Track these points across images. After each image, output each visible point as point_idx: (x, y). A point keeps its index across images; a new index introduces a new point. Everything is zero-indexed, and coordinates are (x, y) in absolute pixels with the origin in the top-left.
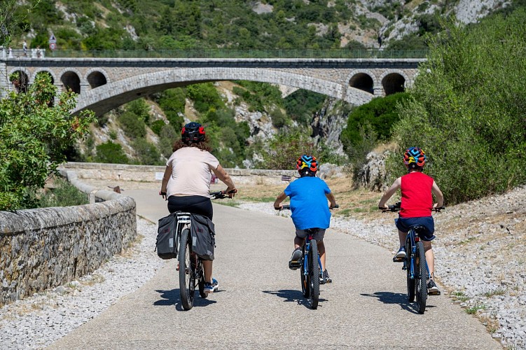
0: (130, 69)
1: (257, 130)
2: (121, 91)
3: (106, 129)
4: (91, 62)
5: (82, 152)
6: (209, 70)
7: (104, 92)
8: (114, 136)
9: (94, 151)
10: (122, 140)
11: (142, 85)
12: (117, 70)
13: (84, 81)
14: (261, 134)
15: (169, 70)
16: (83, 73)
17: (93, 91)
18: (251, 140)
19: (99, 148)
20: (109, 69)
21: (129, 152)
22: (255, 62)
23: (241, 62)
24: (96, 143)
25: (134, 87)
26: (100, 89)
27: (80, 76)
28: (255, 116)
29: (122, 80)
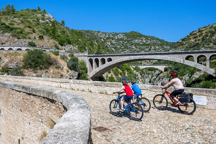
0: (118, 57)
1: (138, 75)
2: (116, 63)
3: (110, 74)
4: (108, 55)
5: (105, 78)
6: (140, 56)
7: (111, 63)
8: (112, 75)
9: (108, 78)
10: (114, 76)
11: (121, 61)
12: (115, 57)
13: (106, 60)
14: (138, 76)
15: (129, 57)
16: (106, 58)
17: (108, 63)
18: (137, 77)
19: (109, 78)
20: (113, 57)
21: (115, 79)
22: (154, 53)
23: (150, 54)
24: (108, 77)
25: (119, 61)
26: (110, 62)
27: (105, 59)
28: (137, 73)
29: (116, 60)
